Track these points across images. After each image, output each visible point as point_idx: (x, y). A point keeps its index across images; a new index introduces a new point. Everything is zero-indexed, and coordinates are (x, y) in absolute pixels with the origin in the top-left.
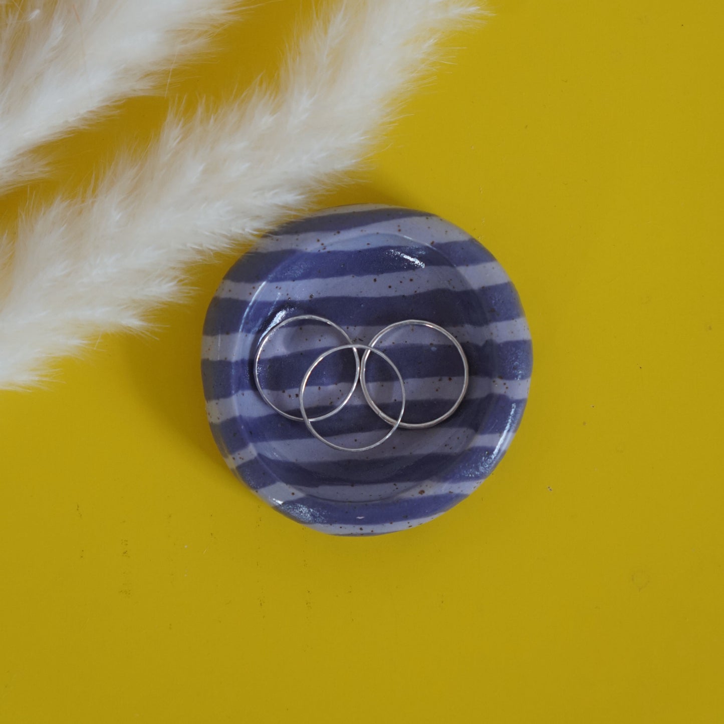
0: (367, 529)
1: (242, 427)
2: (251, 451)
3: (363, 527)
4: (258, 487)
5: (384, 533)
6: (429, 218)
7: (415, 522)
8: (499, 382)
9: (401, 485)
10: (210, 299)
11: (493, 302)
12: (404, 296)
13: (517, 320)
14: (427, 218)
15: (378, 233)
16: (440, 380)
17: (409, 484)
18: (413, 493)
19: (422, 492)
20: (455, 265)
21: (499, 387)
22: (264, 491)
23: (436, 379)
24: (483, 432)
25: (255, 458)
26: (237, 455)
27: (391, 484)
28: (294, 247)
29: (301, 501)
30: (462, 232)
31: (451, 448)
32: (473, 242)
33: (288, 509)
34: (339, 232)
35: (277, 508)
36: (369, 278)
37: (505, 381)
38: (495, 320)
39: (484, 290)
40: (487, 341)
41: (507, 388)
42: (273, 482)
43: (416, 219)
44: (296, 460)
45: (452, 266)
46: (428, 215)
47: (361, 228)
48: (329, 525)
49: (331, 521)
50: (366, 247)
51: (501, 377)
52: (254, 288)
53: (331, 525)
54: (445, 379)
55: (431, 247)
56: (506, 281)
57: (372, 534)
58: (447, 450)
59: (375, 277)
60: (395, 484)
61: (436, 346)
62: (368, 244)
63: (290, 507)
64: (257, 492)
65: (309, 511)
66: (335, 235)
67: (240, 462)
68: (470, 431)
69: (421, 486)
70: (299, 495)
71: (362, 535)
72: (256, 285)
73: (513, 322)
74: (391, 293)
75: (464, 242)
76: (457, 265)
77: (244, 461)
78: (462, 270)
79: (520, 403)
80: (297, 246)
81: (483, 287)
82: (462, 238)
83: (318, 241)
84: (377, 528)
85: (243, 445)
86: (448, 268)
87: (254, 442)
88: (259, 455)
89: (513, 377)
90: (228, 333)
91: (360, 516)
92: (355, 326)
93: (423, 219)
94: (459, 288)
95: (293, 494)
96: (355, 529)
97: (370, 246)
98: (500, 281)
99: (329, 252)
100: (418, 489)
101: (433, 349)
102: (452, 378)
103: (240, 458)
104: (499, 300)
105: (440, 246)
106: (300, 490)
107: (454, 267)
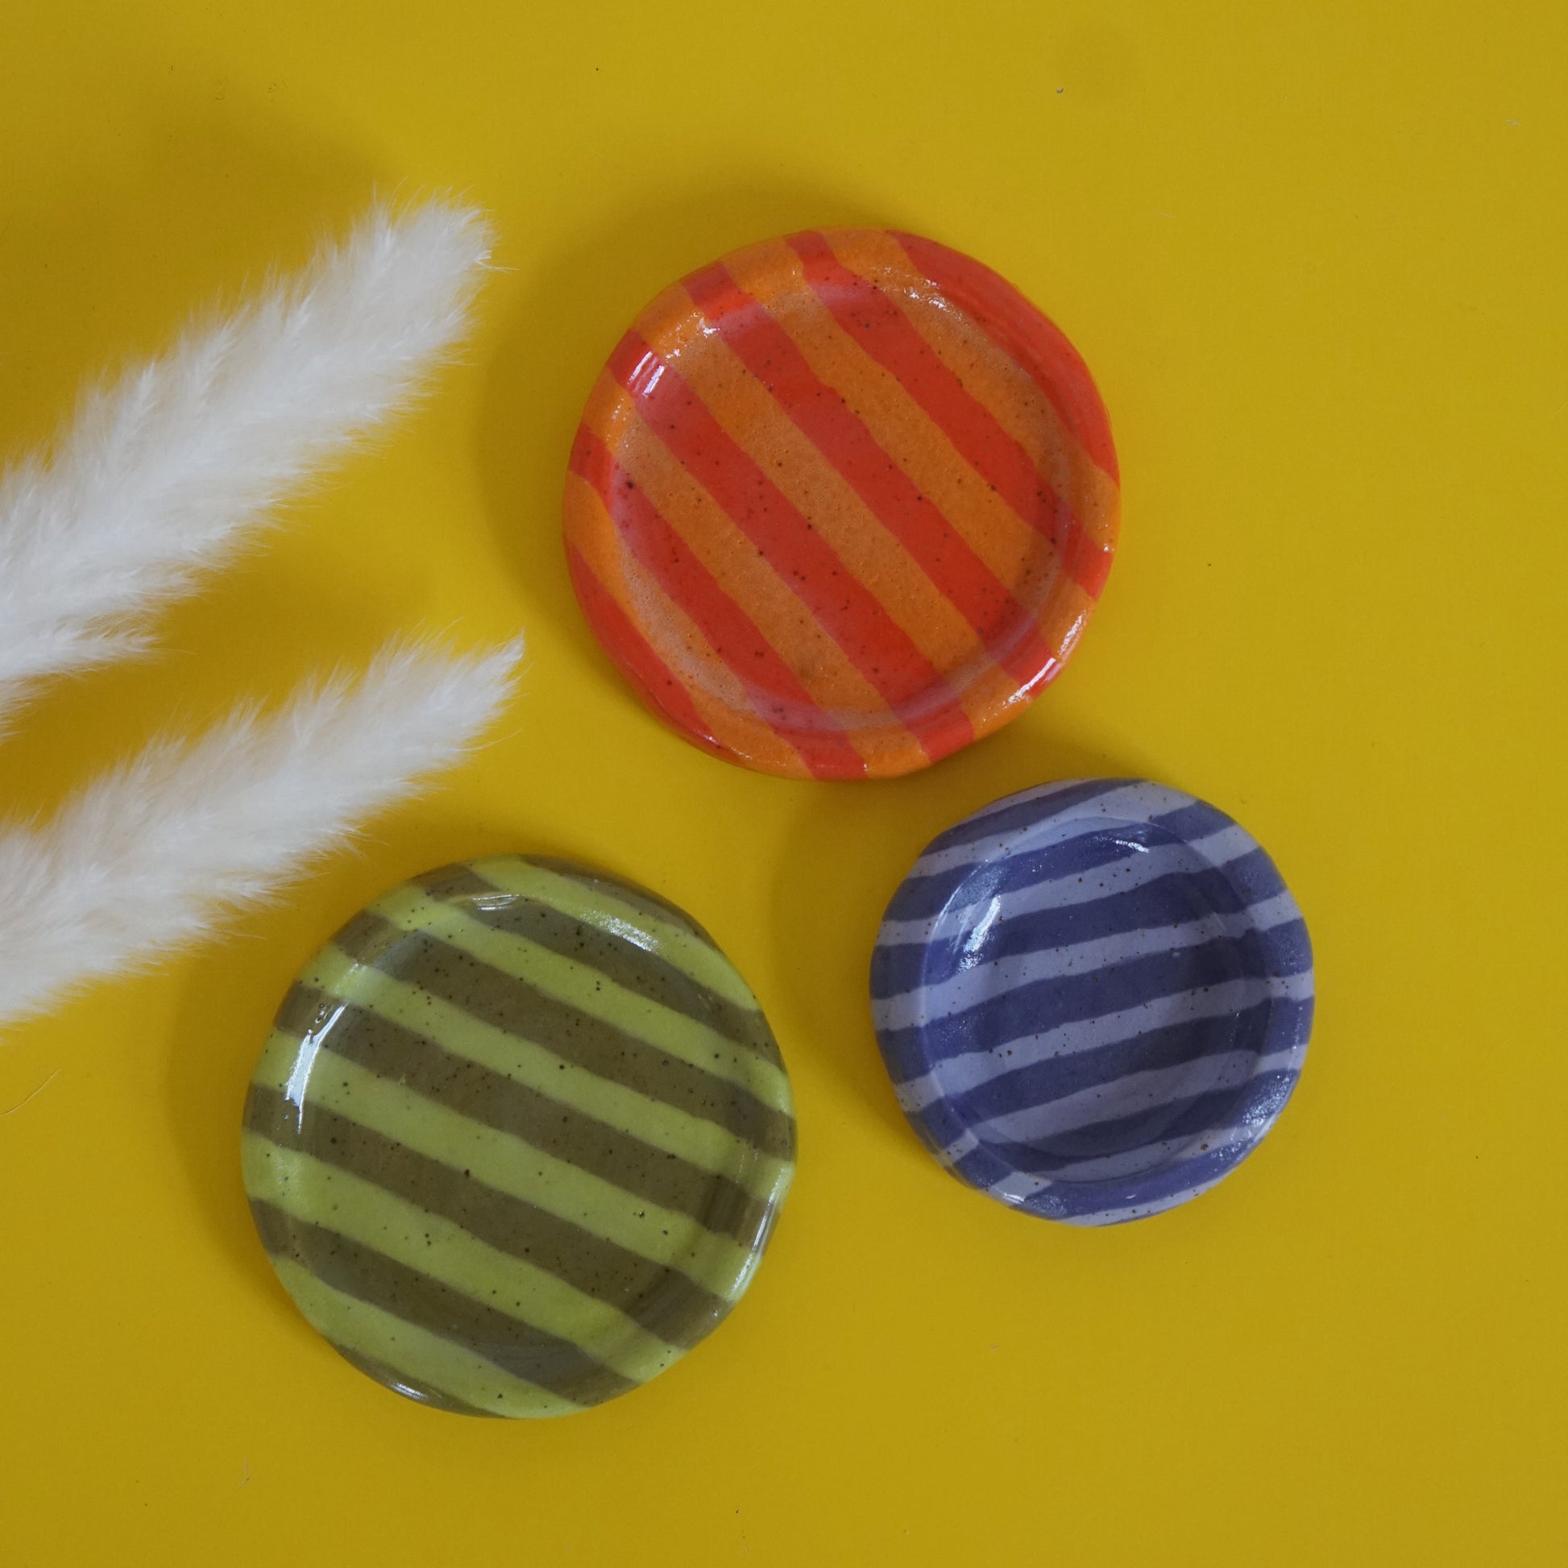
0: (1142, 1209)
1: (953, 1110)
2: (970, 1140)
3: (1136, 1208)
4: (989, 1184)
5: (1162, 1211)
6: (1138, 785)
7: (1202, 1189)
8: (1275, 981)
9: (1174, 1143)
10: (871, 951)
11: (1246, 878)
12: (1122, 893)
13: (1282, 896)
14: (1136, 787)
15: (1076, 820)
16: (1193, 994)
17: (1185, 1139)
18: (1193, 1152)
19: (1205, 1146)
20: (1185, 841)
21: (1278, 988)
22: (996, 1187)
23: (1187, 993)
24: (1267, 1052)
25: (978, 1147)
26: (952, 1149)
27: (1159, 1145)
28: (970, 860)
29: (1047, 1191)
30: (1184, 795)
31: (1228, 1081)
32: (1201, 805)
33: (1034, 1204)
34: (1025, 830)
35: (1016, 1207)
36: (1071, 879)
37: (1282, 979)
38: (1252, 902)
39: (1232, 865)
40: (1247, 932)
41: (1287, 987)
42: (1007, 1174)
43: (1121, 791)
44: (1027, 1138)
45: (1180, 841)
46: (1134, 782)
47: (1054, 817)
48: (1091, 1215)
49: (1092, 1208)
50: (1061, 839)
51: (1277, 975)
52: (930, 924)
53: (1093, 1214)
54: (1200, 991)
55: (1149, 823)
56: (1254, 847)
57: (1149, 1214)
58: (1223, 1085)
59: (1078, 876)
60: (1164, 1144)
61: (1179, 950)
62: (1064, 835)
63: (1036, 1201)
64: (987, 1190)
65: (1062, 1201)
66: (1021, 833)
67: (957, 1156)
68: (1250, 1054)
69: (1201, 1139)
70: (1045, 1183)
71: (1136, 1218)
72: (932, 919)
73: (1277, 899)
74: (1105, 893)
75: (1190, 808)
76: (1188, 840)
77: (963, 1154)
78: (1196, 845)
79: (1308, 1003)
80: (974, 858)
81: (1228, 862)
82: (1187, 803)
83: (1001, 845)
84: (1154, 1206)
85: (959, 1133)
86: (1174, 846)
87: (970, 1125)
88: (982, 1142)
89: (1292, 971)
90: (908, 991)
91: (1131, 1195)
92: (1067, 946)
93: (1130, 788)
94: (1194, 869)
95: (1037, 1184)
96: (1126, 1213)
97: (1066, 838)
98: (1247, 848)
99: (1015, 857)
100: (1198, 1145)
101: (1176, 954)
102: (1209, 988)
103: (958, 1151)
104: (1252, 874)
105: (1161, 819)
106: (1046, 1177)
107: (1185, 843)
